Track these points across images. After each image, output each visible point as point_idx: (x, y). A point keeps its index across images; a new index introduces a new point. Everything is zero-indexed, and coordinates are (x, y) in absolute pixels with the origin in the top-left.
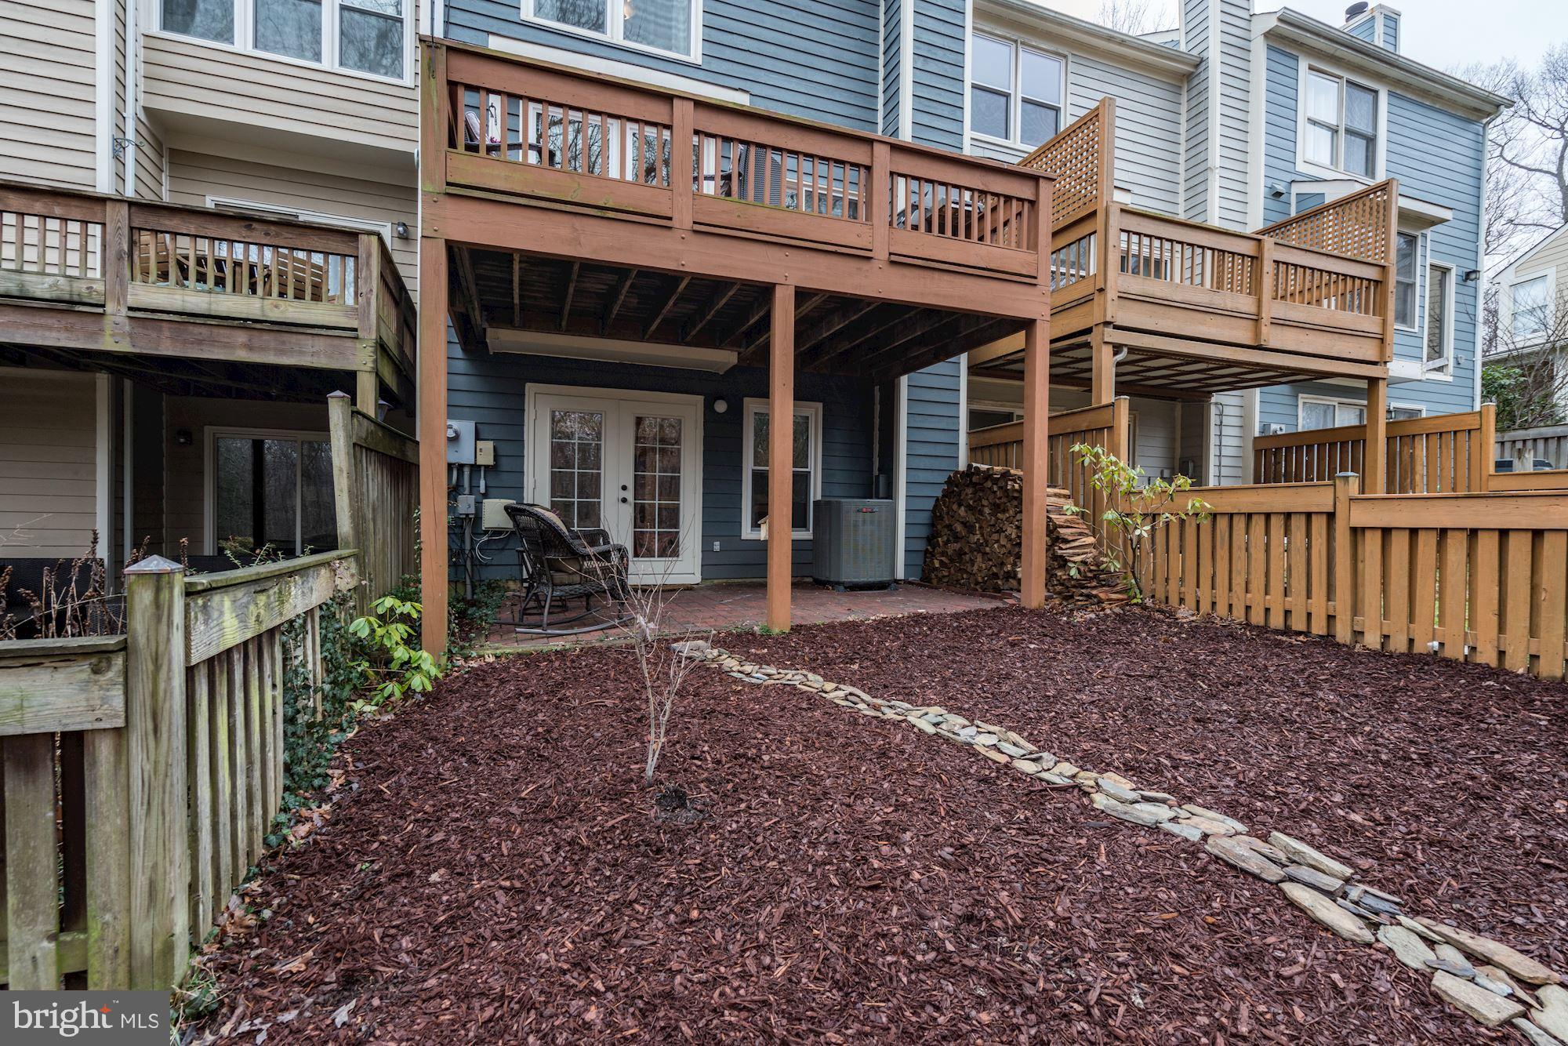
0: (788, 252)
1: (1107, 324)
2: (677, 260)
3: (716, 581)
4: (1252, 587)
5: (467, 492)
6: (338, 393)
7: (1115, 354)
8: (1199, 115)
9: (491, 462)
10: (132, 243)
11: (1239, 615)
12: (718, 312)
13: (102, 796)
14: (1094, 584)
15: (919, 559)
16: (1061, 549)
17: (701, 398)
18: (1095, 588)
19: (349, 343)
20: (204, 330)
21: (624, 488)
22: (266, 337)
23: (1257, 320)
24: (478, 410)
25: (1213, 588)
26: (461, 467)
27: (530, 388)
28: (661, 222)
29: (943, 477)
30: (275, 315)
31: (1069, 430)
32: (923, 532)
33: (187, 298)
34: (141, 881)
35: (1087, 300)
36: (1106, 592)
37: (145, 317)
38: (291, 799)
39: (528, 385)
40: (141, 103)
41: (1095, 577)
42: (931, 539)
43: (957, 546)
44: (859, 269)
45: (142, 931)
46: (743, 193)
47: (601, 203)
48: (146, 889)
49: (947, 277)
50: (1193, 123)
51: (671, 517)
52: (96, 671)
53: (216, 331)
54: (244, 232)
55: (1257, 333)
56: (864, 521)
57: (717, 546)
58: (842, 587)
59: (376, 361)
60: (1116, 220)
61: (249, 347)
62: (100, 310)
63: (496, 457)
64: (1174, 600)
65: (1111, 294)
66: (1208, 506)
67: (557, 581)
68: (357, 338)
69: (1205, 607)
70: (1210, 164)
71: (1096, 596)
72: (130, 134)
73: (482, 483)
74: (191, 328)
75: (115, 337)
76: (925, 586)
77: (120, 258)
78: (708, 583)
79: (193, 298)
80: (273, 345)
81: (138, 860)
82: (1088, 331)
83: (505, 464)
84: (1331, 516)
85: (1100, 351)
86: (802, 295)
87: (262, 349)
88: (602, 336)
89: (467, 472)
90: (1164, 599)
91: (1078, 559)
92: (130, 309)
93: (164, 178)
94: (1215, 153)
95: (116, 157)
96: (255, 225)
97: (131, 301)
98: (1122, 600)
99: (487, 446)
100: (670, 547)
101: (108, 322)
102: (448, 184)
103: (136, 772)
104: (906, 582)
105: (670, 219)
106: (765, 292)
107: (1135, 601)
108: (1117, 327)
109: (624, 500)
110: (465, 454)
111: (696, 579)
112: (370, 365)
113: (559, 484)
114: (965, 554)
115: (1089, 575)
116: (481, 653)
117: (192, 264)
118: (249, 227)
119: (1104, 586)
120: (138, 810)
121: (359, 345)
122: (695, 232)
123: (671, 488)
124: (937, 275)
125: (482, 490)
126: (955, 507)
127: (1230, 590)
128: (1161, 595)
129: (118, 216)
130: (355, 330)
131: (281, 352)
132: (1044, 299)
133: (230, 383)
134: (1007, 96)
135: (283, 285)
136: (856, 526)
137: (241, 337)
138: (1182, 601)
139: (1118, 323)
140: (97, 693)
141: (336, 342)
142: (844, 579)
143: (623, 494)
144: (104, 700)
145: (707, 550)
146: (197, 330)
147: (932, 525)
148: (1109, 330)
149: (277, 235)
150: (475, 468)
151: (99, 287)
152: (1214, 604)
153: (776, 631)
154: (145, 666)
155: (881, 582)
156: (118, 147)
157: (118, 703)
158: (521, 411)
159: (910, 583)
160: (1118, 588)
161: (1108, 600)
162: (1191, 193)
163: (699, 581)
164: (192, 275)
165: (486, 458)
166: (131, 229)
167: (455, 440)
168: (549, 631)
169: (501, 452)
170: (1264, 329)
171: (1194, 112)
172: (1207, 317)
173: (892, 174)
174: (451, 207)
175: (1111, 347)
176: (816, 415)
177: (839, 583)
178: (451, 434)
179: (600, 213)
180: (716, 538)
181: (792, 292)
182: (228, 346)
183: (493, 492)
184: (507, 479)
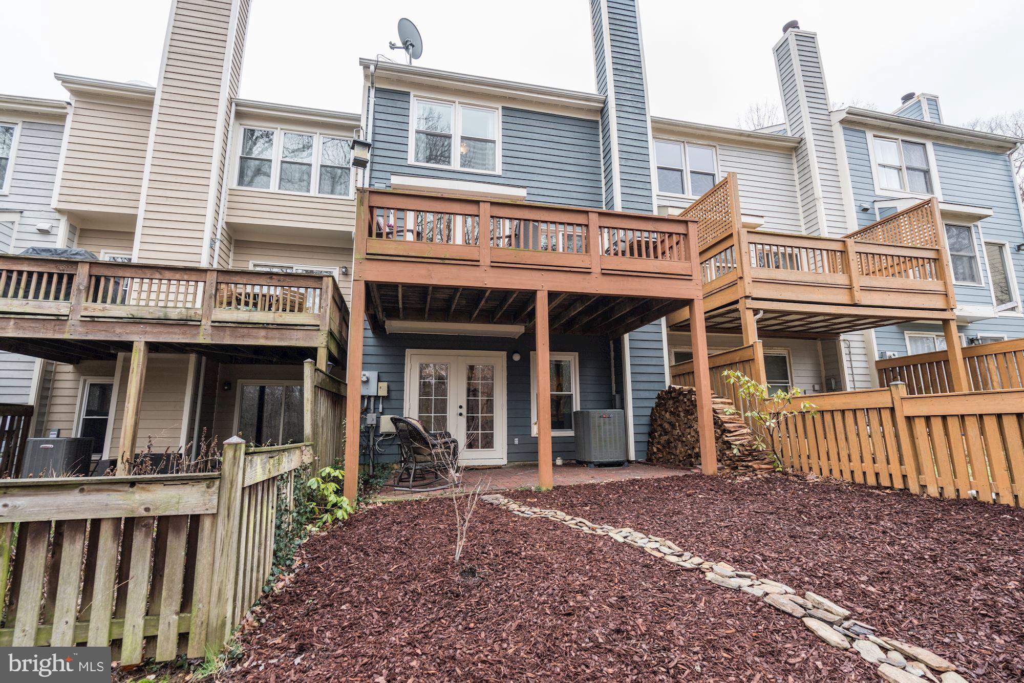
0: (543, 273)
1: (747, 297)
2: (483, 282)
3: (516, 463)
4: (853, 458)
5: (372, 411)
6: (309, 360)
7: (755, 315)
8: (804, 169)
9: (386, 394)
10: (217, 290)
11: (847, 477)
12: (509, 305)
13: (204, 546)
14: (750, 458)
15: (644, 447)
16: (727, 436)
17: (505, 353)
18: (750, 461)
19: (315, 333)
20: (246, 331)
21: (461, 407)
22: (275, 332)
23: (850, 288)
24: (379, 365)
25: (829, 460)
26: (369, 397)
27: (408, 352)
28: (474, 263)
29: (655, 395)
30: (279, 321)
31: (729, 363)
32: (646, 429)
33: (239, 315)
34: (216, 589)
35: (733, 284)
36: (757, 463)
37: (219, 326)
38: (275, 569)
39: (407, 350)
40: (225, 220)
41: (750, 454)
42: (651, 434)
43: (666, 438)
44: (584, 279)
45: (214, 613)
46: (518, 245)
47: (443, 257)
48: (217, 593)
49: (636, 279)
50: (802, 174)
51: (489, 424)
52: (208, 487)
53: (251, 330)
54: (269, 280)
55: (852, 296)
56: (604, 423)
57: (516, 441)
58: (593, 465)
59: (327, 342)
60: (745, 238)
61: (266, 338)
62: (199, 323)
63: (389, 391)
64: (806, 469)
65: (748, 279)
66: (814, 406)
67: (418, 460)
68: (319, 330)
69: (826, 473)
70: (816, 196)
71: (751, 467)
72: (219, 236)
73: (381, 406)
74: (239, 329)
75: (203, 337)
76: (648, 464)
77: (211, 297)
78: (512, 464)
79: (242, 314)
80: (278, 336)
81: (215, 578)
82: (737, 302)
83: (394, 395)
84: (892, 410)
85: (744, 313)
86: (552, 295)
87: (272, 338)
88: (447, 321)
89: (372, 400)
90: (800, 469)
91: (738, 443)
92: (213, 322)
93: (231, 254)
94: (818, 190)
95: (211, 247)
96: (274, 277)
97: (213, 318)
98: (770, 469)
99: (384, 385)
100: (488, 443)
101: (202, 328)
102: (367, 254)
103: (219, 535)
104: (637, 462)
105: (479, 261)
106: (530, 296)
107: (778, 469)
108: (753, 299)
109: (461, 414)
110: (372, 390)
111: (504, 462)
112: (325, 344)
113: (424, 406)
114: (672, 442)
115: (746, 453)
116: (375, 501)
117: (243, 298)
118: (271, 278)
119: (756, 460)
120: (218, 554)
121: (320, 333)
122: (492, 266)
123: (489, 406)
124: (630, 279)
125: (381, 410)
126: (663, 413)
127: (839, 460)
128: (797, 466)
129: (212, 278)
130: (318, 326)
131: (281, 339)
132: (698, 287)
133: (254, 357)
134: (681, 171)
135: (285, 304)
136: (599, 426)
137: (263, 332)
138: (811, 469)
139: (754, 296)
140: (208, 497)
141: (308, 332)
142: (593, 460)
143: (460, 411)
144: (210, 500)
145: (510, 444)
146: (242, 330)
147: (651, 425)
148: (749, 301)
149: (284, 281)
150: (377, 398)
151: (200, 312)
152: (831, 470)
153: (544, 489)
154: (227, 485)
155: (617, 462)
156: (213, 241)
157: (215, 502)
158: (403, 364)
159: (639, 463)
160: (766, 461)
161: (760, 469)
162: (807, 213)
163: (506, 463)
164: (243, 302)
165: (383, 392)
166: (217, 283)
167: (366, 382)
168: (413, 490)
169: (392, 388)
170: (856, 293)
171: (802, 168)
172: (816, 289)
173: (600, 227)
174: (368, 265)
175: (751, 311)
176: (575, 358)
177: (591, 463)
178: (364, 379)
179: (443, 261)
180: (516, 436)
181: (546, 294)
182: (256, 338)
183: (386, 411)
184: (394, 404)
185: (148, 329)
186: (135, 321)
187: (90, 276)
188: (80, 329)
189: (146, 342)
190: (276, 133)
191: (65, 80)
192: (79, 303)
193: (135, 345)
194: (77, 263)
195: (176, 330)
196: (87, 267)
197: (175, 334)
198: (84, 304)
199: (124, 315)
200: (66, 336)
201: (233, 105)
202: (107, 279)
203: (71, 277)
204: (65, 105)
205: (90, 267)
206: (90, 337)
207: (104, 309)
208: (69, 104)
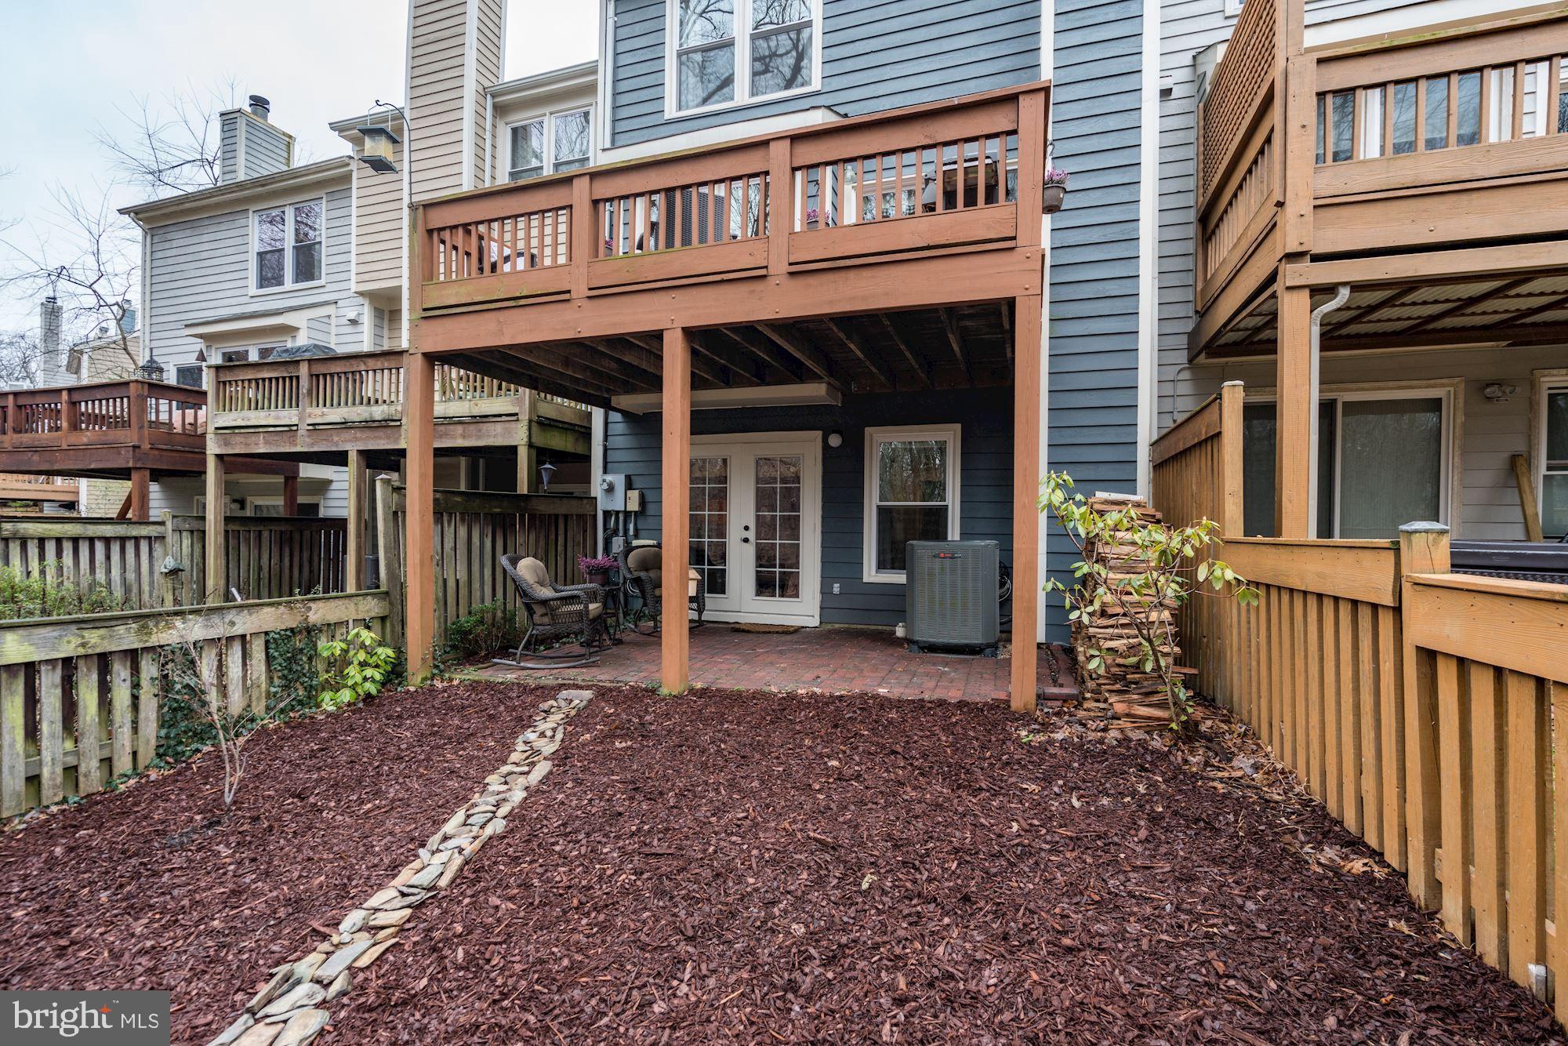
1: (1292, 257)
2: (575, 329)
3: (837, 626)
5: (621, 533)
6: (382, 476)
7: (1318, 304)
9: (638, 509)
17: (819, 434)
18: (1119, 692)
19: (513, 425)
20: (442, 428)
21: (746, 528)
22: (472, 427)
24: (631, 464)
26: (617, 513)
28: (561, 297)
30: (476, 412)
36: (1130, 702)
41: (1123, 677)
44: (752, 292)
51: (792, 557)
53: (448, 428)
56: (943, 569)
57: (836, 588)
59: (528, 437)
61: (463, 436)
62: (400, 423)
63: (643, 502)
65: (1299, 204)
68: (518, 420)
69: (1288, 758)
71: (1112, 707)
73: (631, 527)
78: (827, 627)
80: (474, 432)
82: (1272, 279)
83: (651, 509)
84: (1397, 610)
85: (1290, 305)
86: (692, 334)
87: (470, 436)
89: (621, 517)
91: (1114, 643)
98: (1159, 719)
99: (634, 495)
100: (790, 588)
101: (403, 429)
102: (425, 310)
107: (1172, 724)
108: (1317, 258)
109: (746, 540)
110: (618, 505)
111: (815, 622)
112: (526, 439)
113: (694, 526)
121: (519, 425)
122: (589, 298)
123: (792, 526)
125: (631, 532)
130: (517, 414)
131: (479, 437)
132: (1028, 266)
136: (931, 574)
137: (459, 429)
141: (507, 425)
143: (746, 534)
145: (825, 591)
148: (1306, 265)
150: (627, 514)
151: (400, 409)
160: (1156, 699)
163: (817, 624)
165: (634, 506)
167: (610, 489)
168: (522, 664)
169: (646, 498)
174: (428, 327)
175: (1310, 293)
176: (954, 436)
177: (911, 643)
178: (605, 486)
179: (515, 302)
180: (836, 579)
181: (679, 333)
182: (453, 437)
183: (642, 533)
184: (650, 523)
185: (359, 435)
186: (345, 425)
187: (312, 376)
188: (308, 440)
189: (359, 452)
190: (546, 119)
191: (339, 128)
192: (304, 410)
193: (350, 453)
194: (298, 362)
195: (380, 433)
196: (306, 364)
197: (381, 438)
198: (309, 410)
199: (339, 420)
200: (298, 449)
201: (489, 96)
202: (325, 375)
203: (298, 378)
204: (347, 160)
205: (309, 365)
206: (316, 449)
207: (323, 415)
208: (351, 158)
